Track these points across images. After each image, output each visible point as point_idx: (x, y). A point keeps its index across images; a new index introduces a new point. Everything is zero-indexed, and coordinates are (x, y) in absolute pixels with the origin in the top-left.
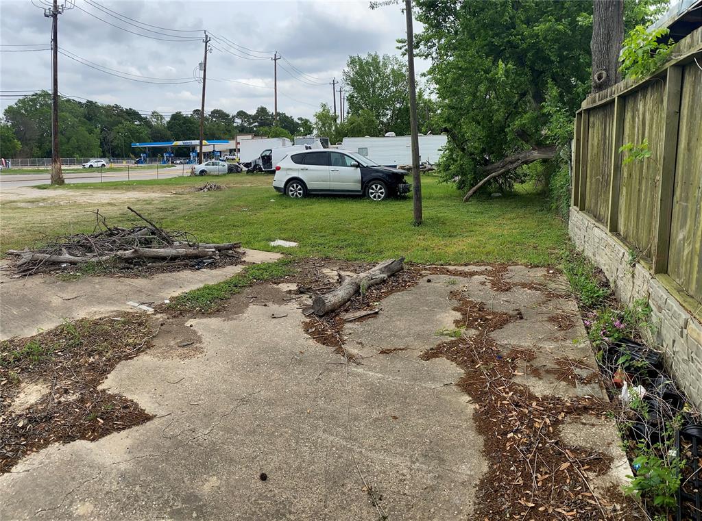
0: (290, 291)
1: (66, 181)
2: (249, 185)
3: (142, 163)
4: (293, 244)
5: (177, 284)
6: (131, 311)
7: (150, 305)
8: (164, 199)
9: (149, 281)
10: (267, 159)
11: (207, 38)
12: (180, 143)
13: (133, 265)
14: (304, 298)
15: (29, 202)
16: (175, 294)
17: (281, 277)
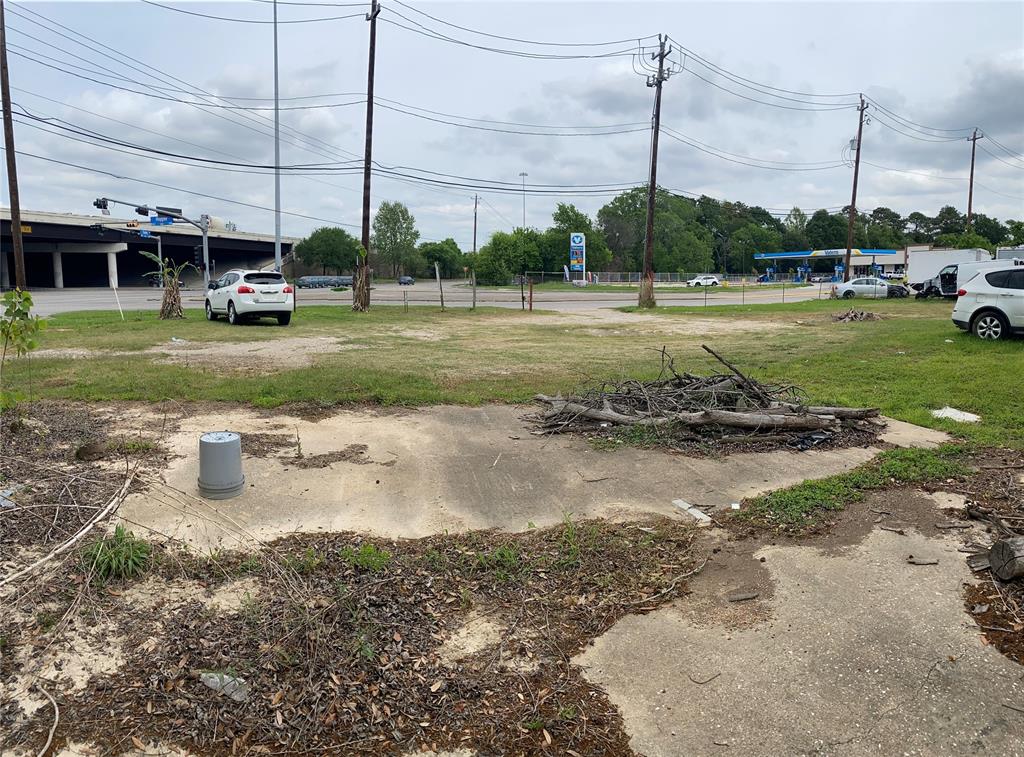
0: (952, 509)
1: (659, 304)
2: (915, 316)
3: (767, 280)
4: (971, 417)
5: (761, 474)
6: (673, 517)
7: (707, 509)
8: (783, 332)
9: (718, 464)
10: (949, 279)
11: (863, 105)
12: (821, 253)
13: (702, 436)
14: (976, 530)
15: (602, 328)
16: (753, 494)
17: (940, 479)
